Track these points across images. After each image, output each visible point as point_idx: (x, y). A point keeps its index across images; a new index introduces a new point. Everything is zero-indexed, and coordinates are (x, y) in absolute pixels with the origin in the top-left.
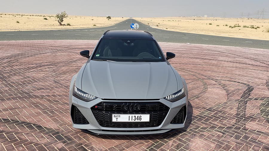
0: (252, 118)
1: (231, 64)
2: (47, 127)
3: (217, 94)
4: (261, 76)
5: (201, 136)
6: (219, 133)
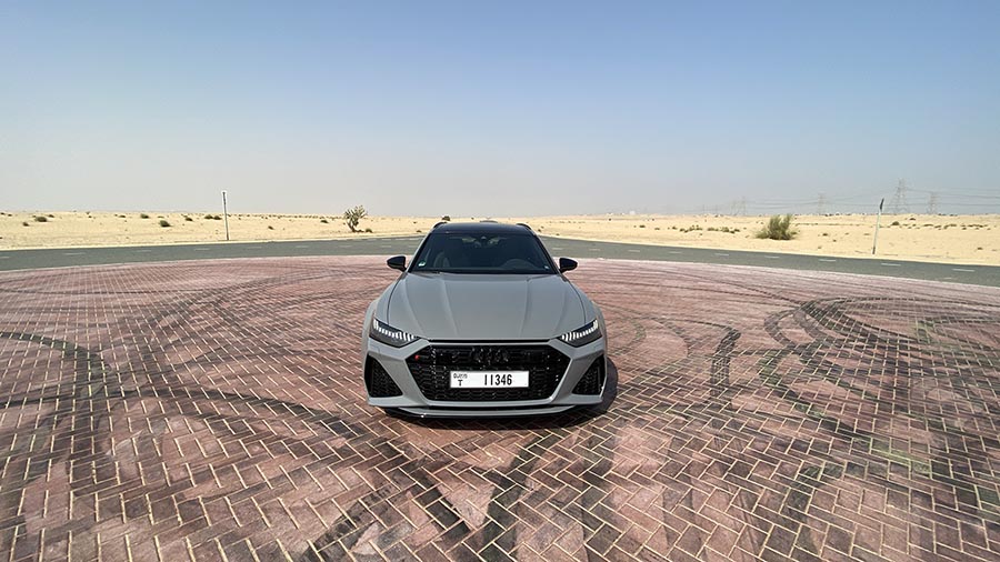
0: (743, 388)
1: (689, 293)
2: (315, 407)
3: (666, 345)
4: (752, 312)
5: (639, 422)
6: (677, 417)
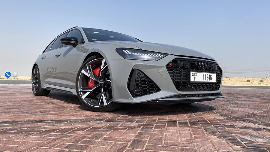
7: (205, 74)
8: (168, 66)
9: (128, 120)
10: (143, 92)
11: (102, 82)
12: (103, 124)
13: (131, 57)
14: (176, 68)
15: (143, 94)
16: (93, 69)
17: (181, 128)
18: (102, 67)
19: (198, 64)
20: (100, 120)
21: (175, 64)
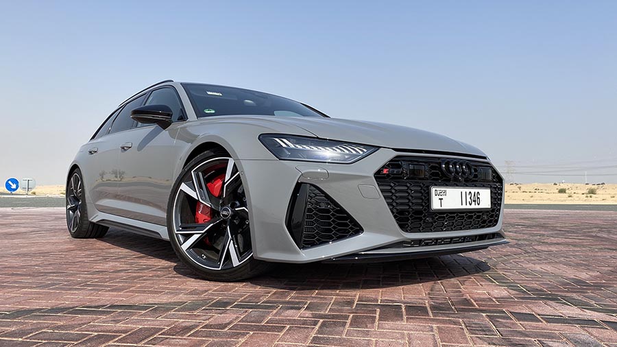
7: (464, 190)
8: (379, 176)
9: (288, 302)
10: (323, 237)
11: (227, 212)
12: (230, 316)
13: (294, 156)
14: (397, 178)
15: (322, 241)
16: (207, 180)
17: (411, 325)
18: (227, 177)
19: (447, 168)
20: (222, 305)
21: (395, 171)
